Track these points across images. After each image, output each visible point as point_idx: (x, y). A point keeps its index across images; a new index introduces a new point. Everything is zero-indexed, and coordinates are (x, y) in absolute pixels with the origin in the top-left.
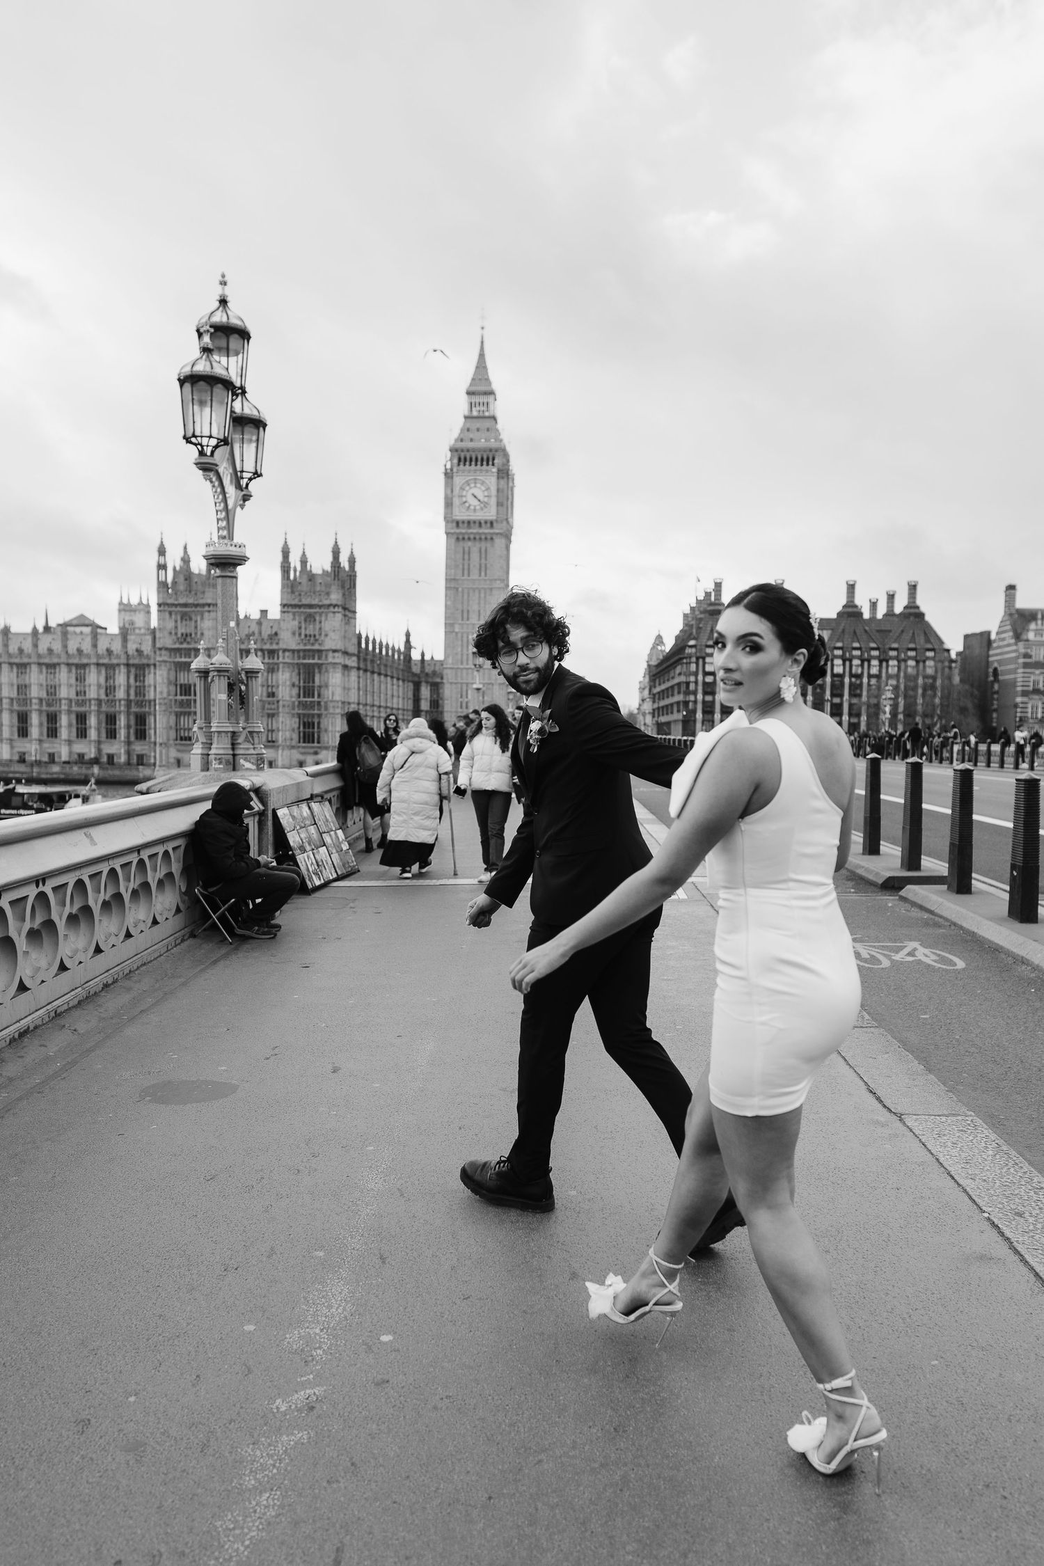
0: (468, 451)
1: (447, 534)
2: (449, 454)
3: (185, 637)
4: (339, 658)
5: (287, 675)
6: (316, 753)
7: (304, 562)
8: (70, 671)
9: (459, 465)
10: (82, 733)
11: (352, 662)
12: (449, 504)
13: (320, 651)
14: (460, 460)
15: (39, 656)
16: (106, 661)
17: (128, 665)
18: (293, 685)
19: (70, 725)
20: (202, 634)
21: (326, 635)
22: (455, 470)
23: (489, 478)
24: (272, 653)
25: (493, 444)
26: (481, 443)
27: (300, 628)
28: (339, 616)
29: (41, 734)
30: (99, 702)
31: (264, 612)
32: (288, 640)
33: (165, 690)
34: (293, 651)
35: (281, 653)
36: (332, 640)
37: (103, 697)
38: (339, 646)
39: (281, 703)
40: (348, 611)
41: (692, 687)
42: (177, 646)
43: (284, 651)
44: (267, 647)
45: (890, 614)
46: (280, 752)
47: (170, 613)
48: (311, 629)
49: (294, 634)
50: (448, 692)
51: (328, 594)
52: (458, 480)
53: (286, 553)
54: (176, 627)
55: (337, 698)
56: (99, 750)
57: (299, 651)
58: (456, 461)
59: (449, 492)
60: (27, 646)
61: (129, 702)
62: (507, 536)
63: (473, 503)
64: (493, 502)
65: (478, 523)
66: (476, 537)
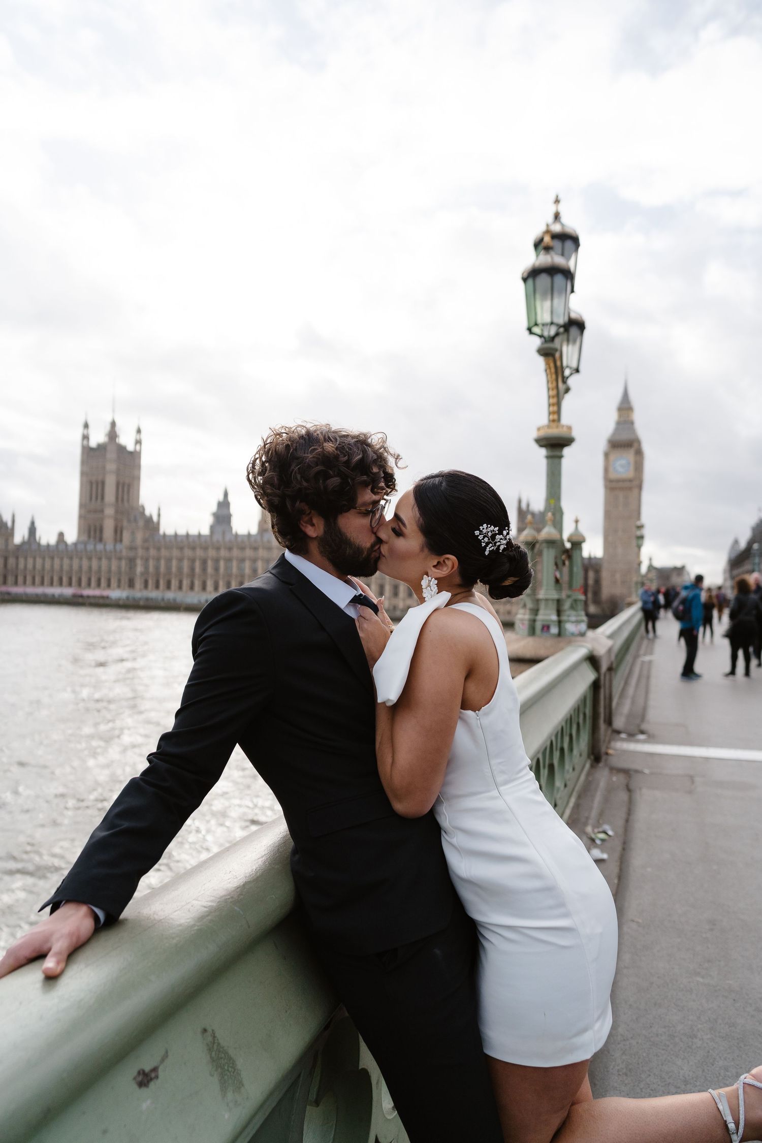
0: (618, 440)
1: (606, 487)
2: (607, 444)
7: (528, 505)
9: (612, 448)
12: (606, 470)
14: (613, 446)
22: (610, 451)
23: (631, 455)
25: (632, 436)
26: (624, 436)
50: (605, 575)
52: (612, 457)
53: (520, 502)
58: (610, 447)
59: (606, 464)
62: (640, 487)
63: (620, 470)
64: (632, 468)
65: (624, 481)
66: (622, 489)
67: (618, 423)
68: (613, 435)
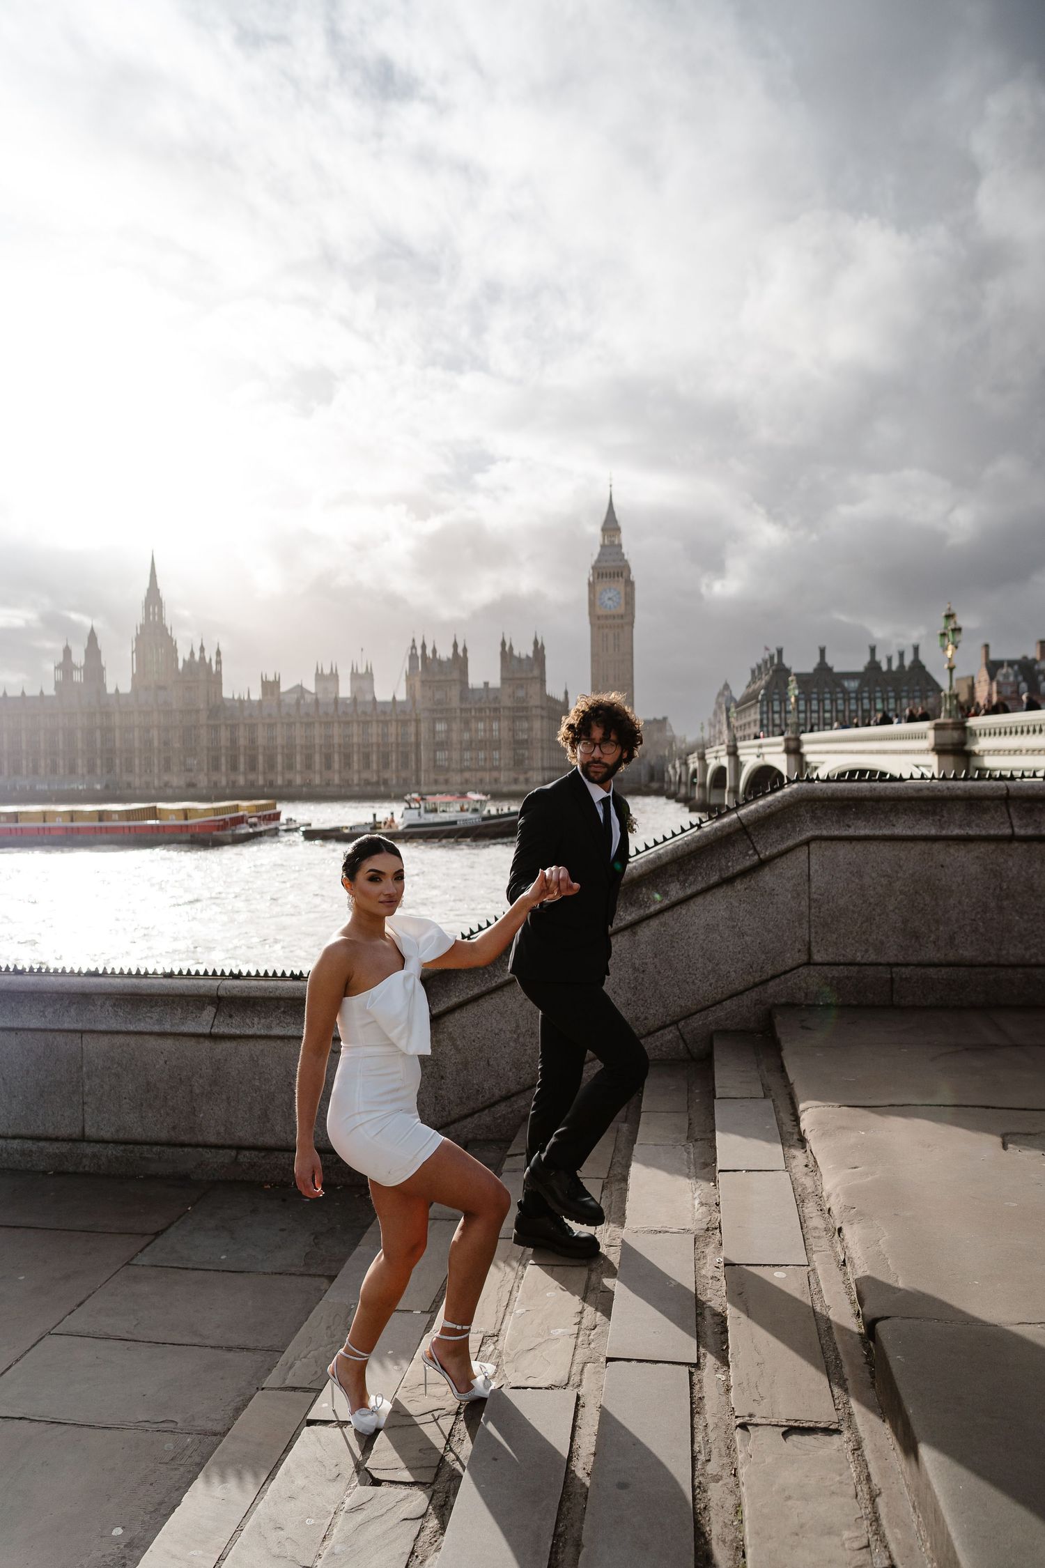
0: (604, 568)
1: (592, 624)
2: (591, 571)
3: (439, 701)
4: (539, 711)
5: (506, 723)
6: (526, 773)
7: (511, 647)
8: (359, 725)
9: (598, 578)
10: (367, 765)
11: (544, 713)
12: (592, 604)
13: (526, 709)
14: (598, 575)
16: (382, 718)
17: (397, 721)
18: (510, 730)
19: (359, 760)
20: (450, 699)
21: (531, 697)
22: (596, 581)
23: (620, 585)
24: (496, 710)
25: (621, 564)
26: (611, 562)
27: (514, 693)
28: (538, 685)
29: (340, 767)
30: (378, 745)
31: (486, 684)
32: (507, 702)
33: (427, 737)
34: (509, 708)
35: (502, 710)
36: (535, 701)
37: (380, 741)
38: (538, 703)
39: (502, 742)
40: (542, 681)
41: (765, 722)
42: (435, 707)
43: (504, 708)
44: (493, 705)
45: (901, 667)
46: (502, 773)
47: (430, 688)
48: (521, 693)
49: (510, 697)
51: (531, 670)
52: (598, 588)
54: (434, 695)
55: (539, 736)
56: (379, 777)
57: (513, 708)
58: (596, 576)
59: (592, 596)
61: (398, 745)
62: (632, 624)
63: (609, 603)
64: (622, 602)
65: (613, 617)
66: (612, 627)
67: (603, 546)
68: (598, 561)
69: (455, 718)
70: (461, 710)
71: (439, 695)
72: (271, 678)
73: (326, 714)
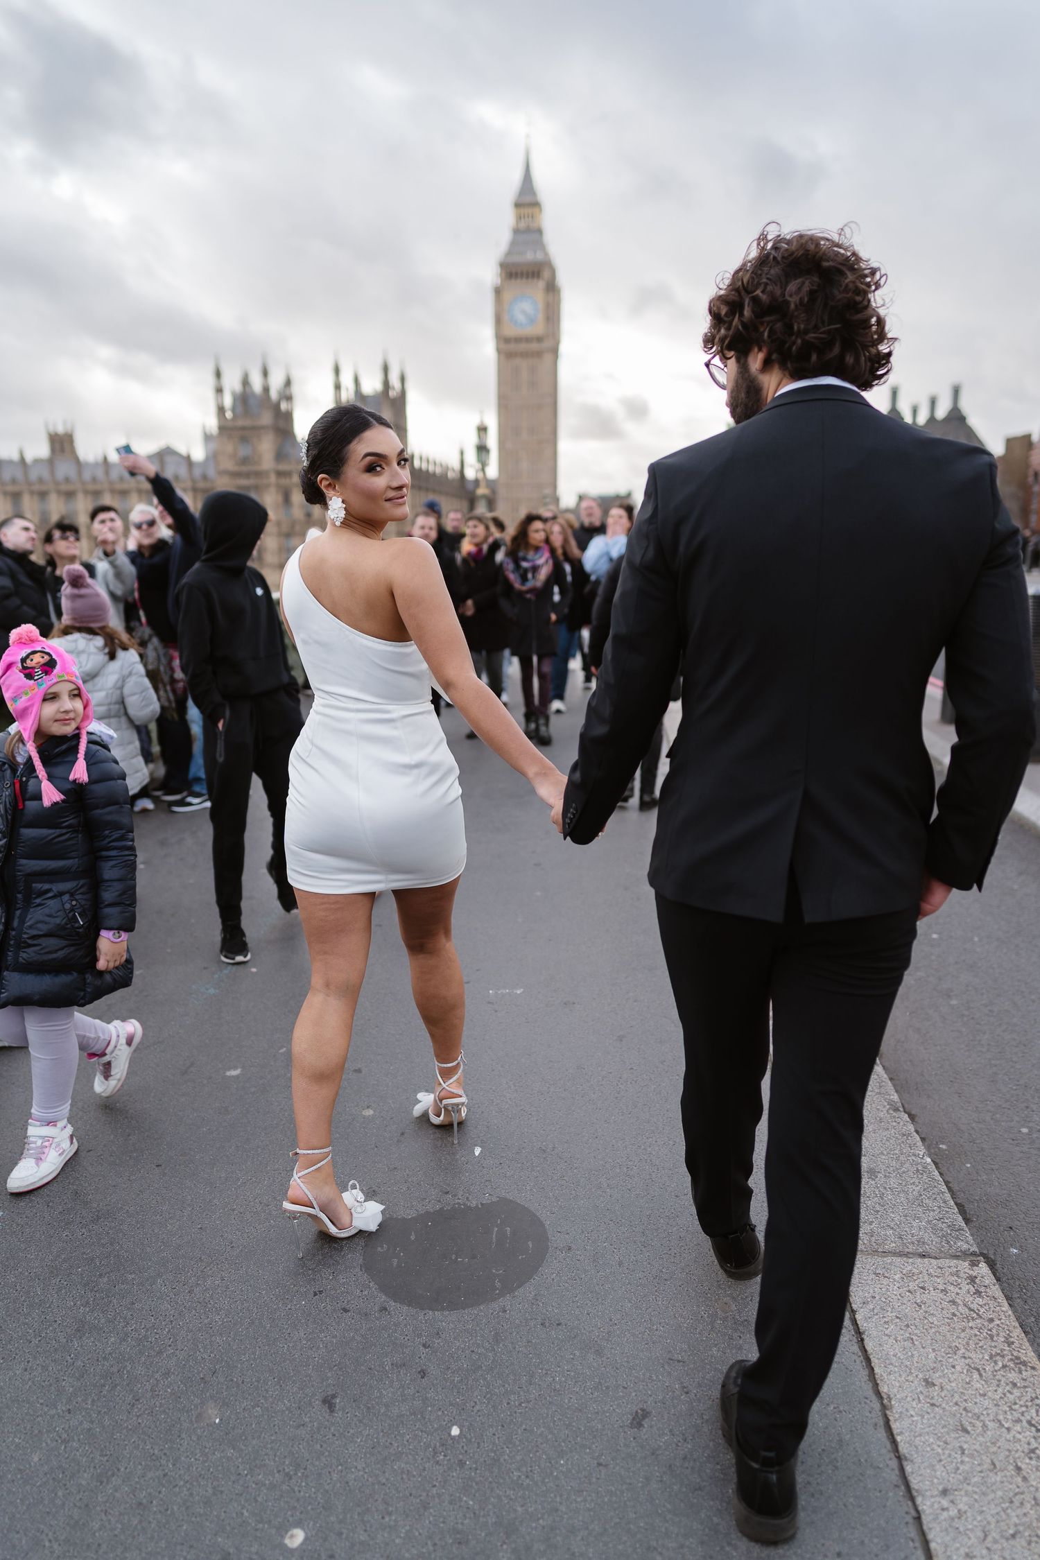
0: (517, 264)
1: (499, 351)
2: (498, 270)
3: (245, 461)
7: (355, 383)
9: (508, 279)
12: (498, 321)
14: (509, 273)
15: (111, 483)
17: (194, 490)
20: (262, 458)
22: (504, 284)
23: (538, 291)
25: (539, 256)
26: (530, 256)
42: (239, 469)
45: (932, 419)
47: (231, 437)
52: (507, 296)
53: (337, 373)
54: (235, 451)
58: (505, 276)
59: (499, 308)
60: (100, 474)
62: (555, 351)
63: (521, 318)
64: (541, 317)
65: (528, 340)
66: (525, 355)
67: (516, 231)
68: (509, 253)
69: (268, 486)
70: (280, 474)
71: (243, 451)
72: (60, 429)
73: (94, 480)
